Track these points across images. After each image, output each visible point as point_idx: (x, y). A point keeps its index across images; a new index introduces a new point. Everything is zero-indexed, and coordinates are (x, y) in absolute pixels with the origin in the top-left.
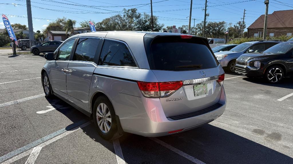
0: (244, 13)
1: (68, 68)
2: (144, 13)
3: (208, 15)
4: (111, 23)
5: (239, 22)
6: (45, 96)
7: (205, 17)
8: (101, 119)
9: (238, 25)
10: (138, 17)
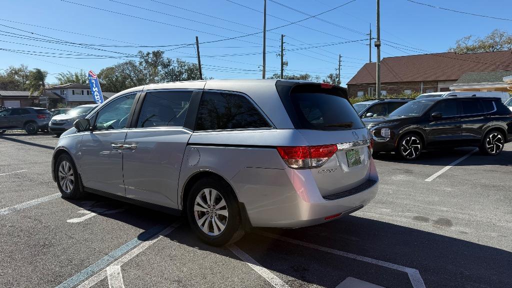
0: (340, 61)
1: (127, 140)
2: (178, 59)
3: (287, 64)
4: (116, 76)
5: (330, 75)
6: (62, 197)
7: (282, 67)
8: (205, 215)
9: (329, 80)
10: (165, 66)
